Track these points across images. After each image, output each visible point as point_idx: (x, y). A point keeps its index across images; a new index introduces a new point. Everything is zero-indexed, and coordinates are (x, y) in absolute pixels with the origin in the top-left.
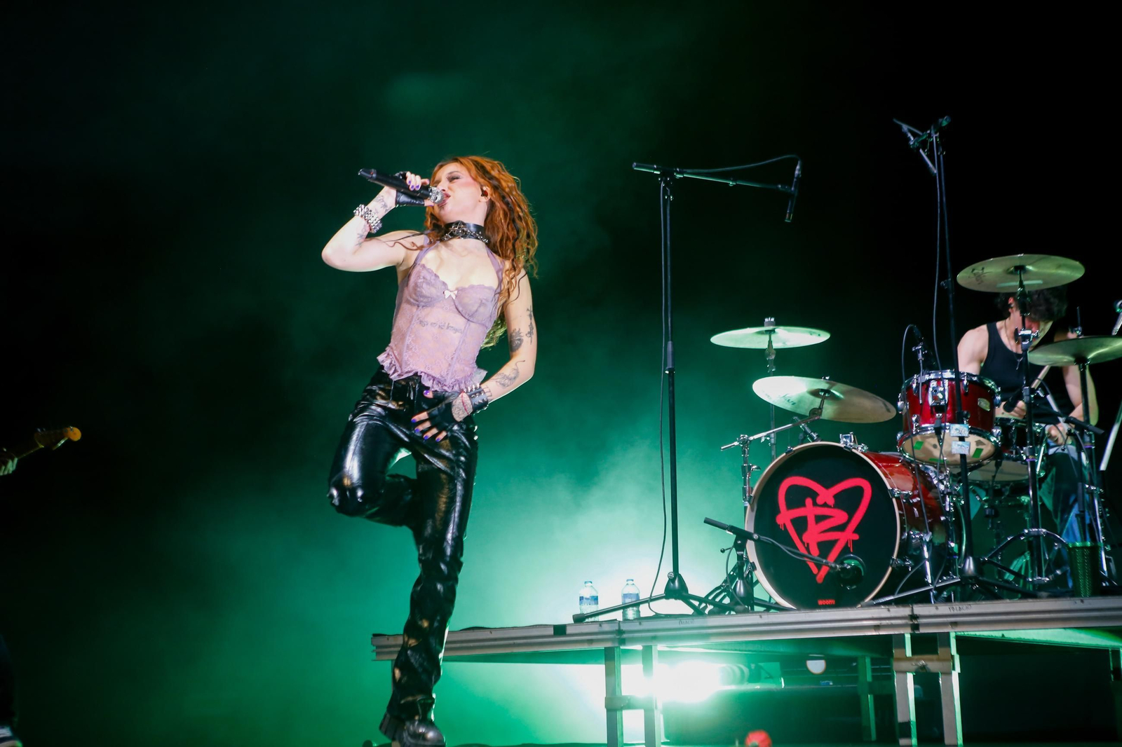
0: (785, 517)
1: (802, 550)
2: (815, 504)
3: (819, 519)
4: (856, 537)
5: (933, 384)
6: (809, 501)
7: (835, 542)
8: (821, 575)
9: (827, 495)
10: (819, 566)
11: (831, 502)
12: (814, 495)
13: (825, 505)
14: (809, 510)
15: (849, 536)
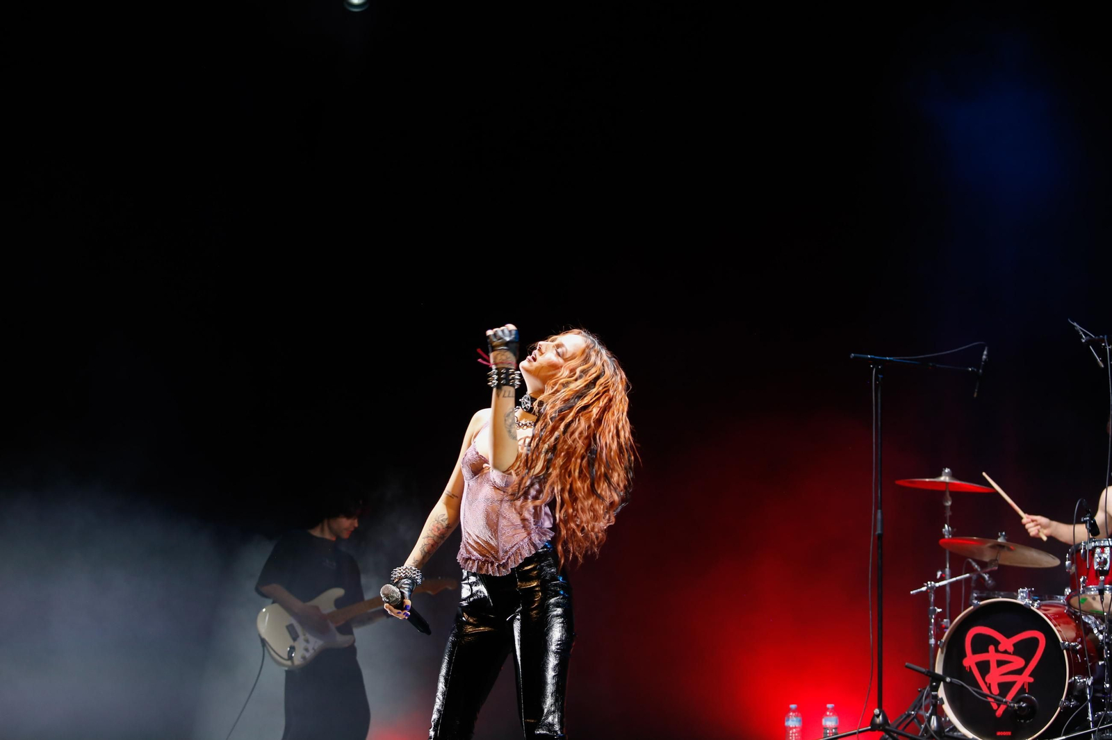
0: (970, 661)
1: (986, 691)
2: (997, 651)
3: (1000, 663)
4: (1031, 680)
5: (1098, 550)
6: (992, 648)
7: (1013, 683)
8: (999, 712)
9: (1007, 644)
10: (999, 703)
11: (1011, 649)
12: (996, 643)
13: (1005, 652)
14: (991, 656)
15: (1026, 679)
